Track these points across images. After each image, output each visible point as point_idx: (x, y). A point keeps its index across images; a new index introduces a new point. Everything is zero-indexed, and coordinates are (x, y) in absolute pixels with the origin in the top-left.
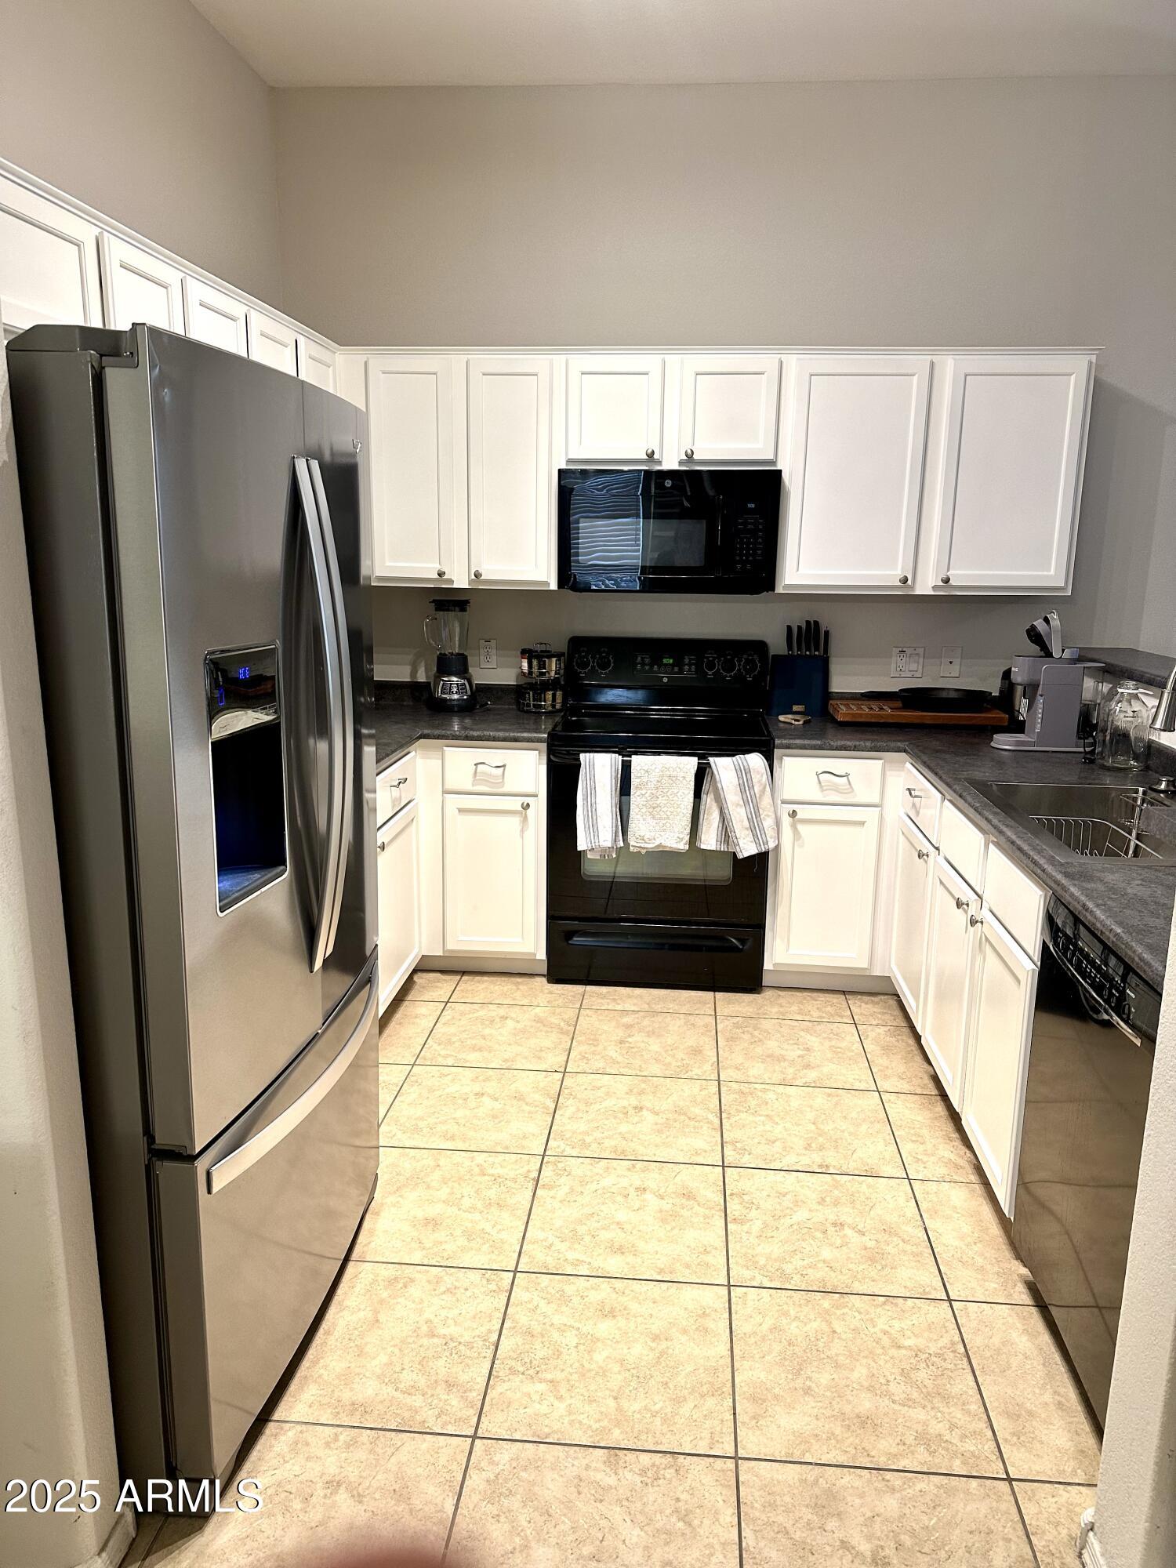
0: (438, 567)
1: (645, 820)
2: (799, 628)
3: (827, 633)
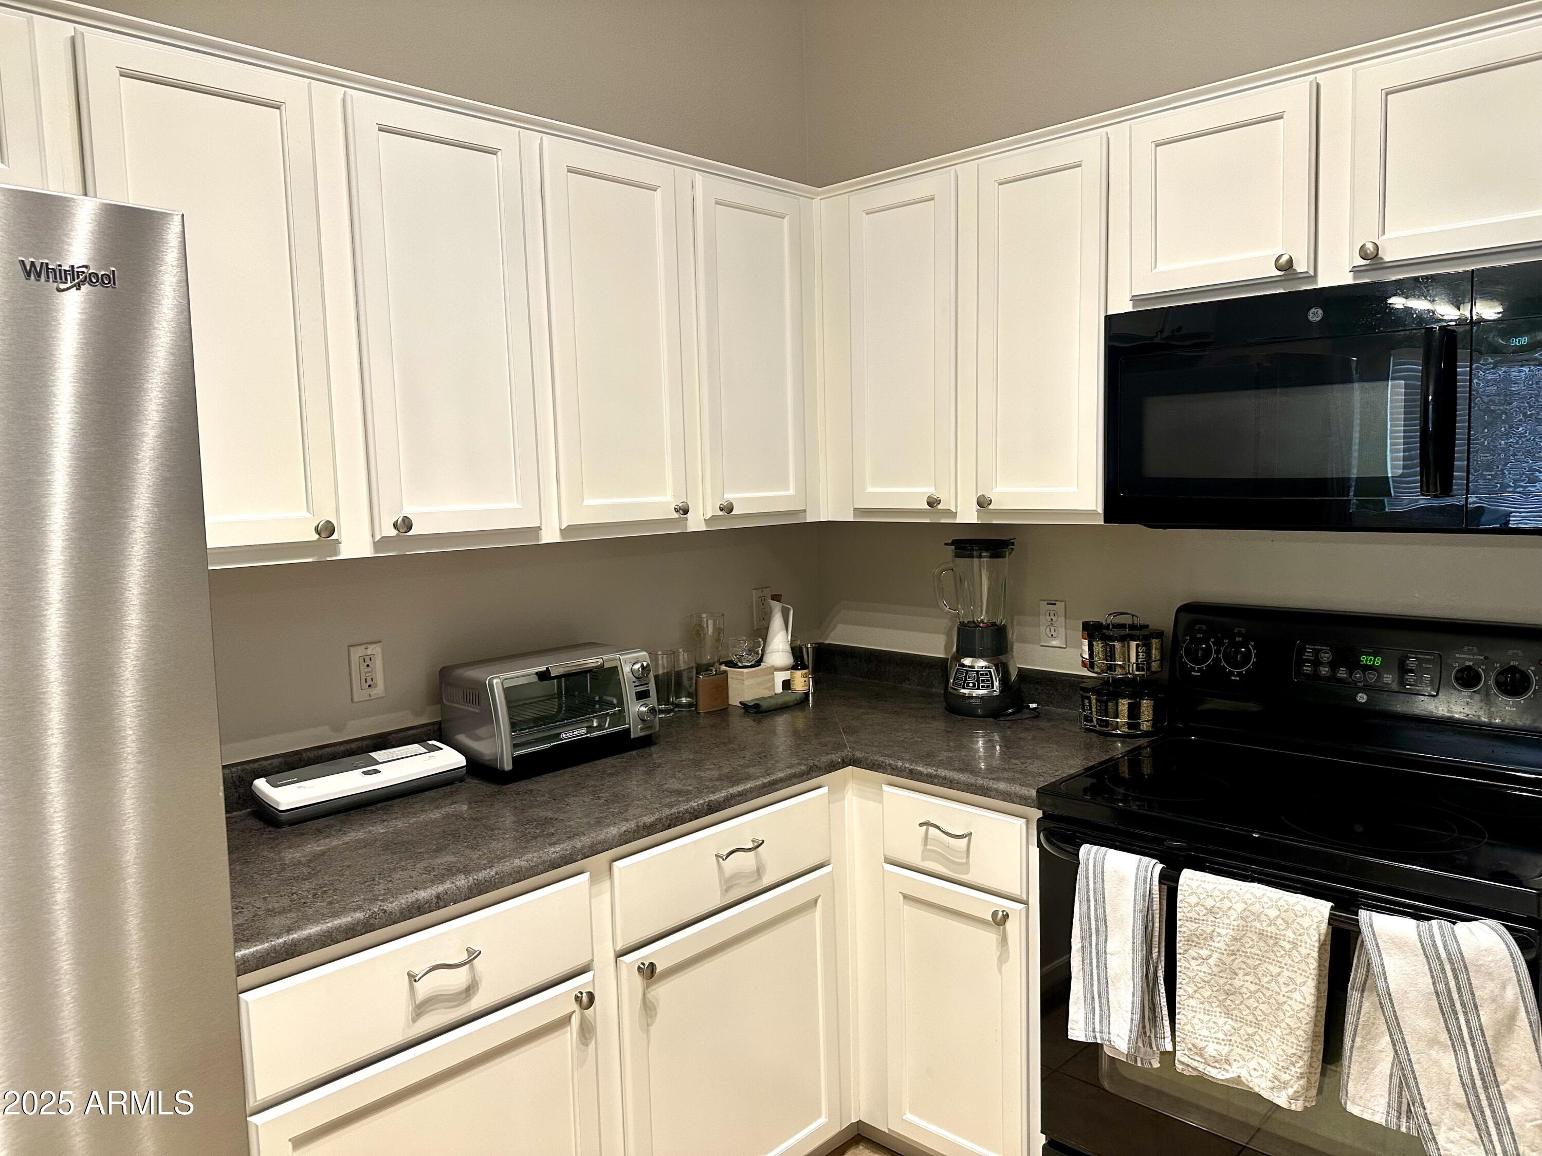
0: (930, 490)
1: (1207, 1012)
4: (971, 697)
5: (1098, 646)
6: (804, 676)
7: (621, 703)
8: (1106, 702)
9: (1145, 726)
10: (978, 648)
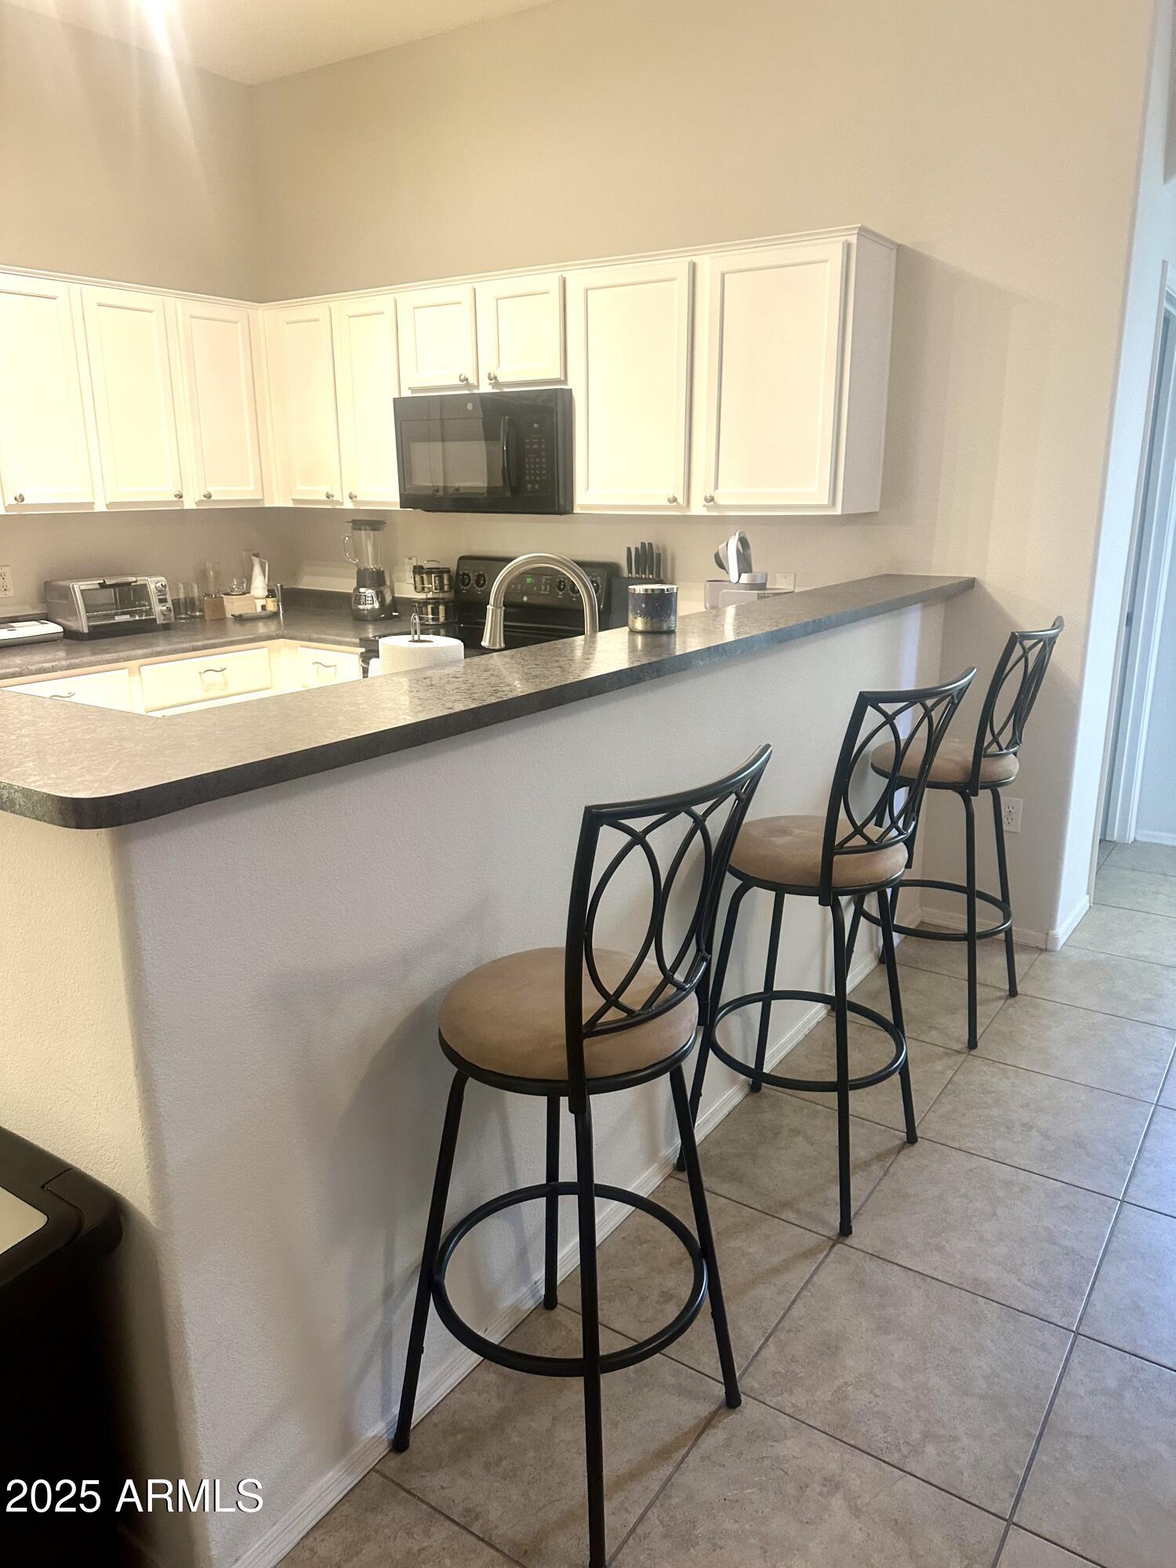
0: (327, 489)
2: (637, 549)
3: (673, 558)
4: (364, 610)
5: (418, 578)
6: (274, 602)
7: (150, 604)
8: (422, 607)
9: (442, 619)
10: (368, 582)
